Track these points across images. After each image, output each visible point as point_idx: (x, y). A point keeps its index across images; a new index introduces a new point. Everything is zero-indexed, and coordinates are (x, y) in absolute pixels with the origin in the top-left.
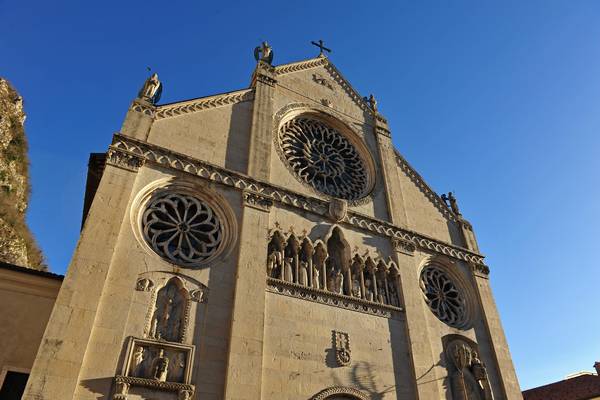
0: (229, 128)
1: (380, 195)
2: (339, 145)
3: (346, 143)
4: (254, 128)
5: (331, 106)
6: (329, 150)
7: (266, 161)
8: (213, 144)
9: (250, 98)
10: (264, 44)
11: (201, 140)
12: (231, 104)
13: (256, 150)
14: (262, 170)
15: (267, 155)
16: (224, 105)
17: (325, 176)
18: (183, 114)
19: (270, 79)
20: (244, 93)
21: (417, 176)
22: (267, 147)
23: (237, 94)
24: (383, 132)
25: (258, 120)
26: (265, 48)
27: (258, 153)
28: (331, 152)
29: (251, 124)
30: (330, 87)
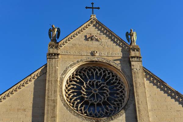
0: (32, 96)
1: (131, 107)
2: (106, 77)
3: (111, 74)
4: (47, 92)
5: (97, 54)
6: (99, 84)
7: (54, 111)
8: (25, 110)
9: (44, 72)
10: (52, 26)
11: (18, 110)
12: (33, 81)
13: (48, 105)
14: (52, 117)
15: (55, 107)
16: (30, 83)
17: (96, 103)
18: (7, 98)
19: (55, 54)
20: (40, 70)
21: (162, 82)
22: (55, 101)
23: (37, 72)
24: (136, 59)
25: (49, 86)
26: (54, 29)
27: (50, 107)
28: (100, 85)
29: (45, 90)
30: (97, 40)
